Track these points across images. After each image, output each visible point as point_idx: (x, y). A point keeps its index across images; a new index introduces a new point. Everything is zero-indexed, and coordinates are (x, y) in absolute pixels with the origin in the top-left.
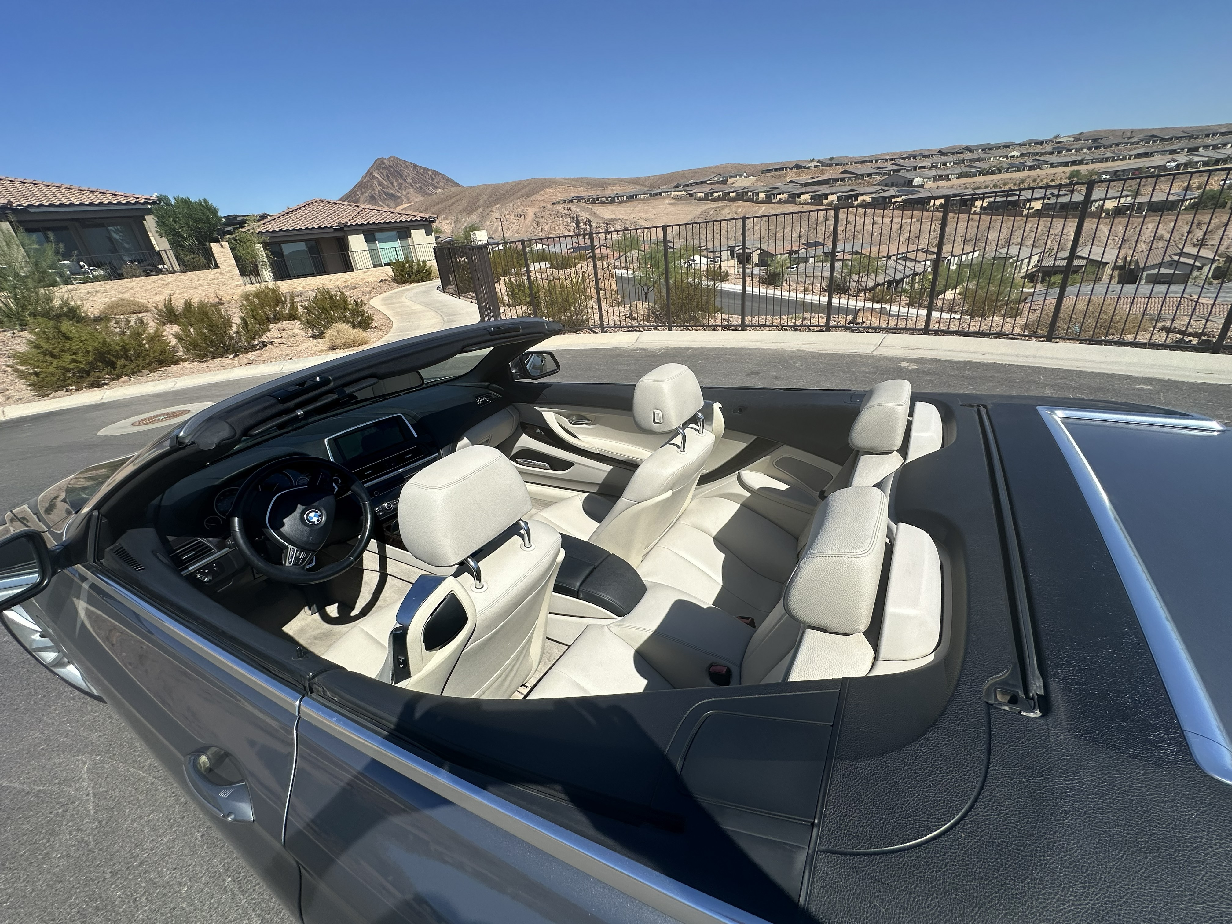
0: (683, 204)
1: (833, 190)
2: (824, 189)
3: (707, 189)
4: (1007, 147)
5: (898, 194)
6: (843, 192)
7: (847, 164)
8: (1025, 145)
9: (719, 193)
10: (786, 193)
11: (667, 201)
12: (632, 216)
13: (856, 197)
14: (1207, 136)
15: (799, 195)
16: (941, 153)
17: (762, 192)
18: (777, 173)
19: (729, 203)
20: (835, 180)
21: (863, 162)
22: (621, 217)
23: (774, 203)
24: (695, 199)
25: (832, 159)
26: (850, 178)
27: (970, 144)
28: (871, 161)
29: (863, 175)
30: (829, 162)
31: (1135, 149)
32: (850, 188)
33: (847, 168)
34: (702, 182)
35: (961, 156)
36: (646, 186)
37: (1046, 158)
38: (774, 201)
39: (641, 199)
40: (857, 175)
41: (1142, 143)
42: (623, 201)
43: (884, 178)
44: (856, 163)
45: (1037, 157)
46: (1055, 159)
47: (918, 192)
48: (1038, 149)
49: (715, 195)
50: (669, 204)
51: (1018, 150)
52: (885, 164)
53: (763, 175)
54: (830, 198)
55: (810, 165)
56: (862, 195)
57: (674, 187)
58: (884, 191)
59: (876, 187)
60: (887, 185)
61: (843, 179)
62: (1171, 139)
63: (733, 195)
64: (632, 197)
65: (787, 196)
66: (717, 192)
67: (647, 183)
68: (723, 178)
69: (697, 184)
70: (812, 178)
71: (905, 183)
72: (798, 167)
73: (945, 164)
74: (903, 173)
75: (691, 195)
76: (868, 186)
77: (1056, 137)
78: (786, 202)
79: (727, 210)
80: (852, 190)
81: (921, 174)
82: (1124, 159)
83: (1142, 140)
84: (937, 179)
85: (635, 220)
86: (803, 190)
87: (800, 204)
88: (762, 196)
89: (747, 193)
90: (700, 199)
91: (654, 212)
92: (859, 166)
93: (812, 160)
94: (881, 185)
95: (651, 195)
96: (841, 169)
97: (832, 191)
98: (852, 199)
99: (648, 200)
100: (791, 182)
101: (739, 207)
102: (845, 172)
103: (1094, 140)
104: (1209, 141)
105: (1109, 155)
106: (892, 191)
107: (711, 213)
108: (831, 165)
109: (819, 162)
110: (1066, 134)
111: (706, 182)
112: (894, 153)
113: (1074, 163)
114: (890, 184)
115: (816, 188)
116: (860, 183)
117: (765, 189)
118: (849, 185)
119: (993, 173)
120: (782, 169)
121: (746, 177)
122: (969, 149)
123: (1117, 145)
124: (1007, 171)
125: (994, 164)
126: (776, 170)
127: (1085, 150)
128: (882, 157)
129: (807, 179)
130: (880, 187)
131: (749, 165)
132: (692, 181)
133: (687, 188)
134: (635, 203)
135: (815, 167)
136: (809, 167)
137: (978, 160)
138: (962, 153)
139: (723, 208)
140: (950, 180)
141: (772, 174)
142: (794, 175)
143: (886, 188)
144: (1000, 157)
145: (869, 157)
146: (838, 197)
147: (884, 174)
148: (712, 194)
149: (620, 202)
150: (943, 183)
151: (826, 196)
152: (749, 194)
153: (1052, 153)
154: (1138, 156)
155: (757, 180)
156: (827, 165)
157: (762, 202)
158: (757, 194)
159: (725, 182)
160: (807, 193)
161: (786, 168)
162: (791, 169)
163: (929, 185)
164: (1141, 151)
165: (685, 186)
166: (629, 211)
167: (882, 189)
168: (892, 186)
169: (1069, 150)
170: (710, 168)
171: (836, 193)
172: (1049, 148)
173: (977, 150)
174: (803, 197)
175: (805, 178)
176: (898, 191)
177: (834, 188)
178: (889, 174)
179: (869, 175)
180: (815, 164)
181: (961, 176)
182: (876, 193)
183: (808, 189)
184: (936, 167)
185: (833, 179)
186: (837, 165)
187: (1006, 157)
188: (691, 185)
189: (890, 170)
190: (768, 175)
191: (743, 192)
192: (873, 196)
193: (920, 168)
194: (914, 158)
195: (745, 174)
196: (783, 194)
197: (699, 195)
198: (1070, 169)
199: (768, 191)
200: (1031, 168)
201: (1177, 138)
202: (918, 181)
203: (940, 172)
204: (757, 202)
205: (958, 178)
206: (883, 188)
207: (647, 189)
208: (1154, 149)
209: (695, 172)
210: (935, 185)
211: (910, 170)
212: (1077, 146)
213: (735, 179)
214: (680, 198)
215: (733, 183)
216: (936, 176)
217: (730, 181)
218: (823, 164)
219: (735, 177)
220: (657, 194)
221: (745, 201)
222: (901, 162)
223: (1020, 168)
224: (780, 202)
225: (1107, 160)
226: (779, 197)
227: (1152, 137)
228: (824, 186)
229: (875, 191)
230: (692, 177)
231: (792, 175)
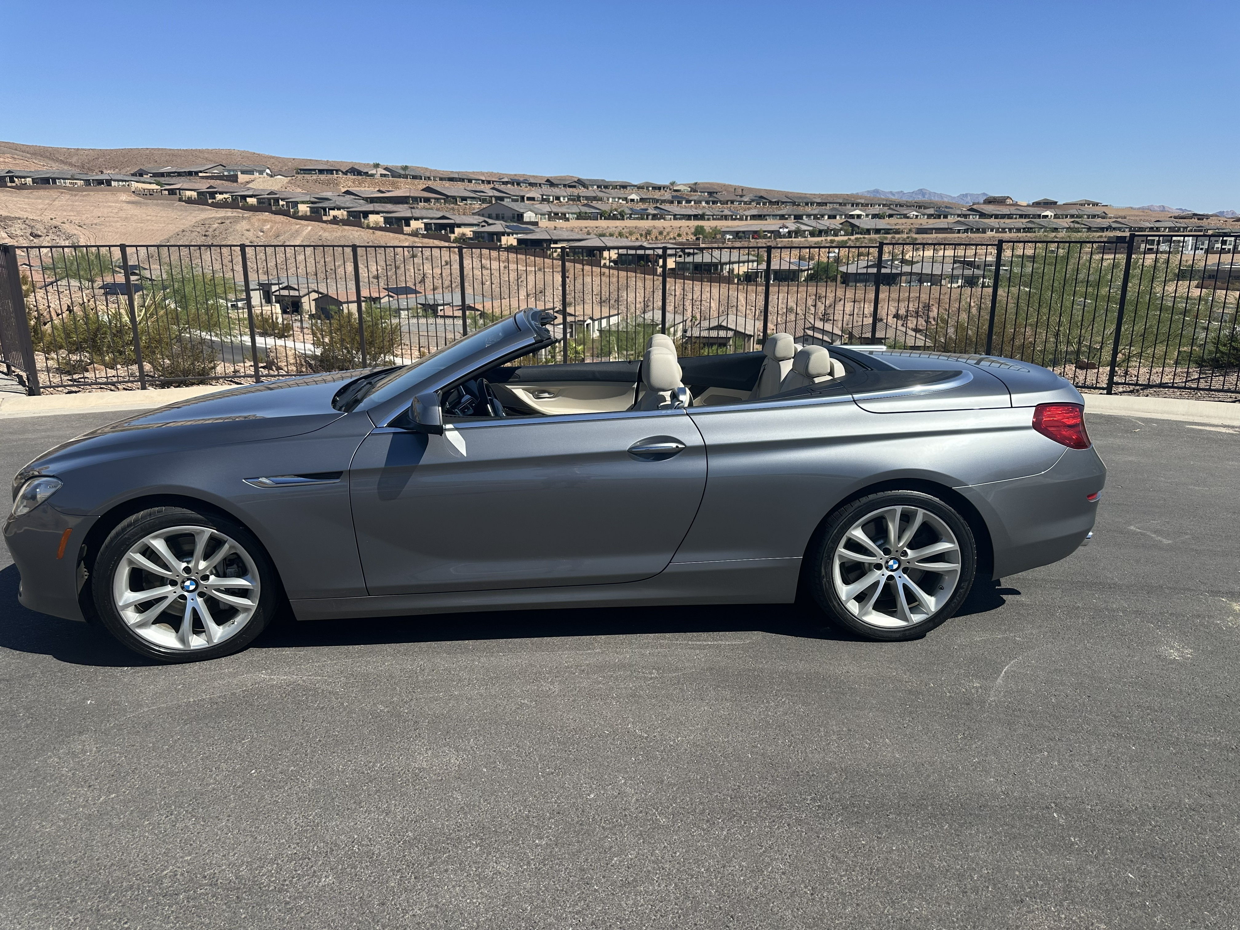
0: (157, 205)
1: (417, 213)
2: (402, 211)
3: (203, 186)
4: (624, 187)
5: (508, 230)
6: (431, 219)
7: (429, 178)
8: (642, 188)
9: (226, 196)
10: (343, 208)
11: (124, 197)
12: (48, 215)
13: (452, 227)
14: (807, 204)
15: (366, 214)
16: (550, 183)
17: (303, 202)
18: (323, 177)
19: (247, 214)
20: (416, 200)
21: (451, 179)
22: (24, 215)
23: (325, 222)
24: (180, 200)
25: (405, 168)
26: (437, 199)
27: (583, 177)
28: (463, 180)
29: (454, 198)
30: (402, 172)
31: (749, 209)
32: (440, 214)
33: (430, 184)
34: (190, 173)
35: (575, 191)
36: (71, 164)
37: (667, 207)
38: (325, 218)
39: (65, 188)
40: (447, 196)
41: (754, 204)
42: (23, 187)
43: (484, 206)
44: (441, 179)
45: (658, 205)
46: (674, 208)
47: (532, 232)
48: (657, 195)
49: (219, 197)
50: (128, 202)
51: (637, 194)
52: (482, 187)
53: (300, 176)
54: (414, 224)
55: (374, 172)
56: (459, 226)
57: (133, 175)
58: (489, 225)
59: (477, 217)
60: (490, 217)
61: (427, 200)
62: (777, 203)
63: (252, 201)
64: (44, 182)
65: (345, 213)
66: (221, 193)
67: (74, 160)
68: (229, 171)
69: (180, 174)
70: (379, 191)
71: (514, 217)
72: (354, 171)
73: (558, 198)
74: (507, 202)
75: (172, 192)
76: (464, 214)
77: (673, 184)
78: (345, 222)
79: (243, 225)
80: (443, 218)
81: (532, 208)
82: (741, 219)
83: (753, 201)
84: (554, 216)
85: (54, 222)
86: (370, 207)
87: (368, 227)
88: (303, 209)
89: (277, 200)
90: (189, 201)
91: (97, 212)
92: (447, 184)
93: (377, 166)
94: (483, 216)
95: (87, 182)
96: (422, 184)
97: (415, 215)
98: (446, 230)
99: (80, 189)
100: (348, 193)
101: (265, 221)
102: (428, 189)
103: (710, 194)
104: (809, 210)
105: (727, 212)
106: (498, 226)
107: (216, 225)
108: (406, 177)
109: (386, 169)
110: (683, 182)
111: (197, 173)
112: (492, 174)
113: (696, 217)
114: (494, 215)
115: (389, 207)
116: (453, 209)
117: (307, 198)
118: (438, 210)
119: (615, 218)
120: (330, 172)
121: (271, 176)
122: (581, 183)
123: (732, 202)
124: (630, 218)
125: (614, 206)
126: (321, 171)
127: (704, 204)
128: (477, 177)
129: (372, 193)
130: (482, 219)
131: (273, 157)
132: (168, 169)
133: (162, 180)
134: (54, 193)
135: (382, 175)
136: (372, 175)
137: (595, 198)
138: (574, 187)
139: (236, 220)
140: (567, 220)
141: (315, 177)
142: (350, 183)
143: (490, 221)
144: (619, 198)
145: (458, 173)
146: (426, 224)
147: (484, 201)
148: (213, 195)
149: (17, 188)
150: (560, 223)
151: (407, 221)
152: (281, 203)
153: (672, 202)
154: (754, 217)
155: (289, 182)
156: (400, 176)
157: (304, 218)
158: (296, 204)
159: (234, 179)
160: (377, 213)
161: (337, 171)
162: (345, 173)
163: (544, 223)
164: (755, 212)
165: (155, 175)
166: (40, 207)
167: (485, 221)
168: (497, 218)
169: (689, 202)
170: (200, 151)
171: (422, 218)
172: (667, 196)
173: (592, 186)
174: (372, 218)
175: (368, 190)
176: (507, 227)
177: (417, 210)
178: (491, 202)
179: (464, 199)
180: (381, 171)
181: (580, 216)
182: (478, 225)
183: (378, 207)
184: (547, 200)
185: (412, 198)
186: (415, 177)
187: (625, 199)
188: (169, 174)
189: (491, 197)
190: (307, 176)
191: (269, 199)
192: (475, 229)
193: (529, 199)
194: (518, 184)
195: (268, 171)
196: (339, 209)
197: (188, 193)
198: (694, 223)
199: (313, 203)
200: (655, 217)
201: (783, 203)
202: (529, 216)
203: (555, 209)
204: (296, 216)
205: (577, 219)
206: (487, 220)
207: (74, 171)
208: (765, 212)
209: (173, 155)
210: (551, 224)
211: (517, 201)
212: (695, 198)
213: (252, 177)
214: (150, 194)
215: (248, 182)
216: (550, 212)
217: (242, 178)
218: (394, 173)
219: (251, 172)
220: (100, 182)
221: (275, 213)
222: (502, 188)
223: (643, 215)
224: (335, 221)
225: (726, 218)
226: (332, 213)
227: (760, 199)
228: (401, 206)
229: (475, 222)
230: (168, 163)
231: (347, 183)
